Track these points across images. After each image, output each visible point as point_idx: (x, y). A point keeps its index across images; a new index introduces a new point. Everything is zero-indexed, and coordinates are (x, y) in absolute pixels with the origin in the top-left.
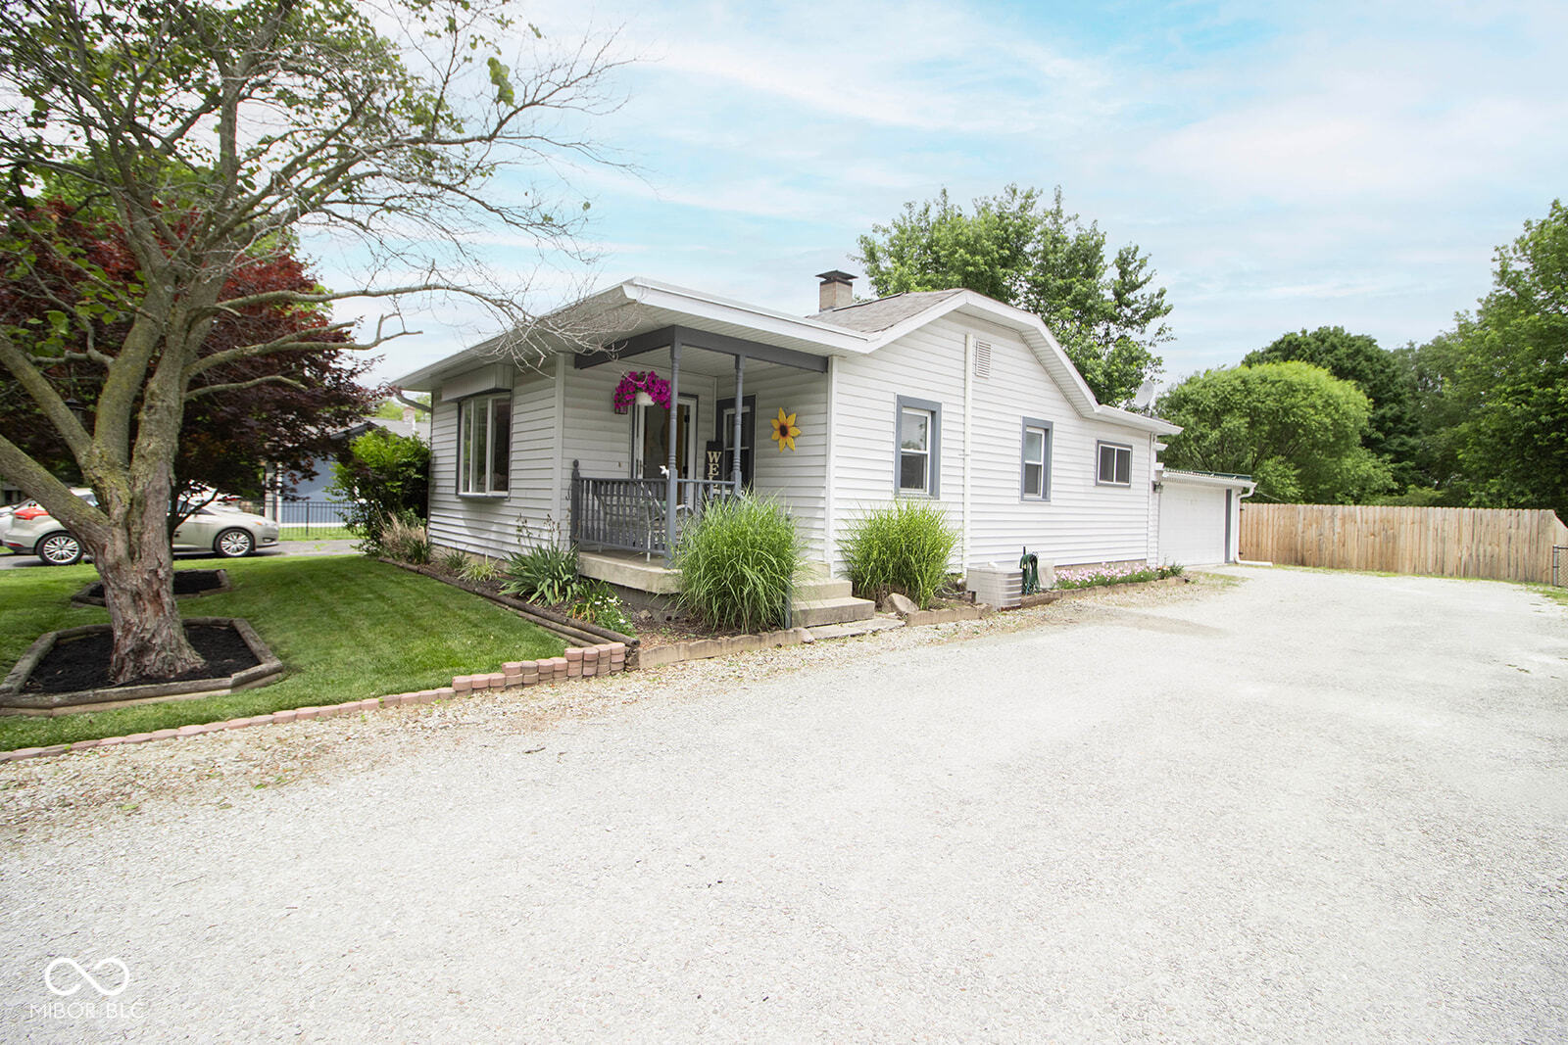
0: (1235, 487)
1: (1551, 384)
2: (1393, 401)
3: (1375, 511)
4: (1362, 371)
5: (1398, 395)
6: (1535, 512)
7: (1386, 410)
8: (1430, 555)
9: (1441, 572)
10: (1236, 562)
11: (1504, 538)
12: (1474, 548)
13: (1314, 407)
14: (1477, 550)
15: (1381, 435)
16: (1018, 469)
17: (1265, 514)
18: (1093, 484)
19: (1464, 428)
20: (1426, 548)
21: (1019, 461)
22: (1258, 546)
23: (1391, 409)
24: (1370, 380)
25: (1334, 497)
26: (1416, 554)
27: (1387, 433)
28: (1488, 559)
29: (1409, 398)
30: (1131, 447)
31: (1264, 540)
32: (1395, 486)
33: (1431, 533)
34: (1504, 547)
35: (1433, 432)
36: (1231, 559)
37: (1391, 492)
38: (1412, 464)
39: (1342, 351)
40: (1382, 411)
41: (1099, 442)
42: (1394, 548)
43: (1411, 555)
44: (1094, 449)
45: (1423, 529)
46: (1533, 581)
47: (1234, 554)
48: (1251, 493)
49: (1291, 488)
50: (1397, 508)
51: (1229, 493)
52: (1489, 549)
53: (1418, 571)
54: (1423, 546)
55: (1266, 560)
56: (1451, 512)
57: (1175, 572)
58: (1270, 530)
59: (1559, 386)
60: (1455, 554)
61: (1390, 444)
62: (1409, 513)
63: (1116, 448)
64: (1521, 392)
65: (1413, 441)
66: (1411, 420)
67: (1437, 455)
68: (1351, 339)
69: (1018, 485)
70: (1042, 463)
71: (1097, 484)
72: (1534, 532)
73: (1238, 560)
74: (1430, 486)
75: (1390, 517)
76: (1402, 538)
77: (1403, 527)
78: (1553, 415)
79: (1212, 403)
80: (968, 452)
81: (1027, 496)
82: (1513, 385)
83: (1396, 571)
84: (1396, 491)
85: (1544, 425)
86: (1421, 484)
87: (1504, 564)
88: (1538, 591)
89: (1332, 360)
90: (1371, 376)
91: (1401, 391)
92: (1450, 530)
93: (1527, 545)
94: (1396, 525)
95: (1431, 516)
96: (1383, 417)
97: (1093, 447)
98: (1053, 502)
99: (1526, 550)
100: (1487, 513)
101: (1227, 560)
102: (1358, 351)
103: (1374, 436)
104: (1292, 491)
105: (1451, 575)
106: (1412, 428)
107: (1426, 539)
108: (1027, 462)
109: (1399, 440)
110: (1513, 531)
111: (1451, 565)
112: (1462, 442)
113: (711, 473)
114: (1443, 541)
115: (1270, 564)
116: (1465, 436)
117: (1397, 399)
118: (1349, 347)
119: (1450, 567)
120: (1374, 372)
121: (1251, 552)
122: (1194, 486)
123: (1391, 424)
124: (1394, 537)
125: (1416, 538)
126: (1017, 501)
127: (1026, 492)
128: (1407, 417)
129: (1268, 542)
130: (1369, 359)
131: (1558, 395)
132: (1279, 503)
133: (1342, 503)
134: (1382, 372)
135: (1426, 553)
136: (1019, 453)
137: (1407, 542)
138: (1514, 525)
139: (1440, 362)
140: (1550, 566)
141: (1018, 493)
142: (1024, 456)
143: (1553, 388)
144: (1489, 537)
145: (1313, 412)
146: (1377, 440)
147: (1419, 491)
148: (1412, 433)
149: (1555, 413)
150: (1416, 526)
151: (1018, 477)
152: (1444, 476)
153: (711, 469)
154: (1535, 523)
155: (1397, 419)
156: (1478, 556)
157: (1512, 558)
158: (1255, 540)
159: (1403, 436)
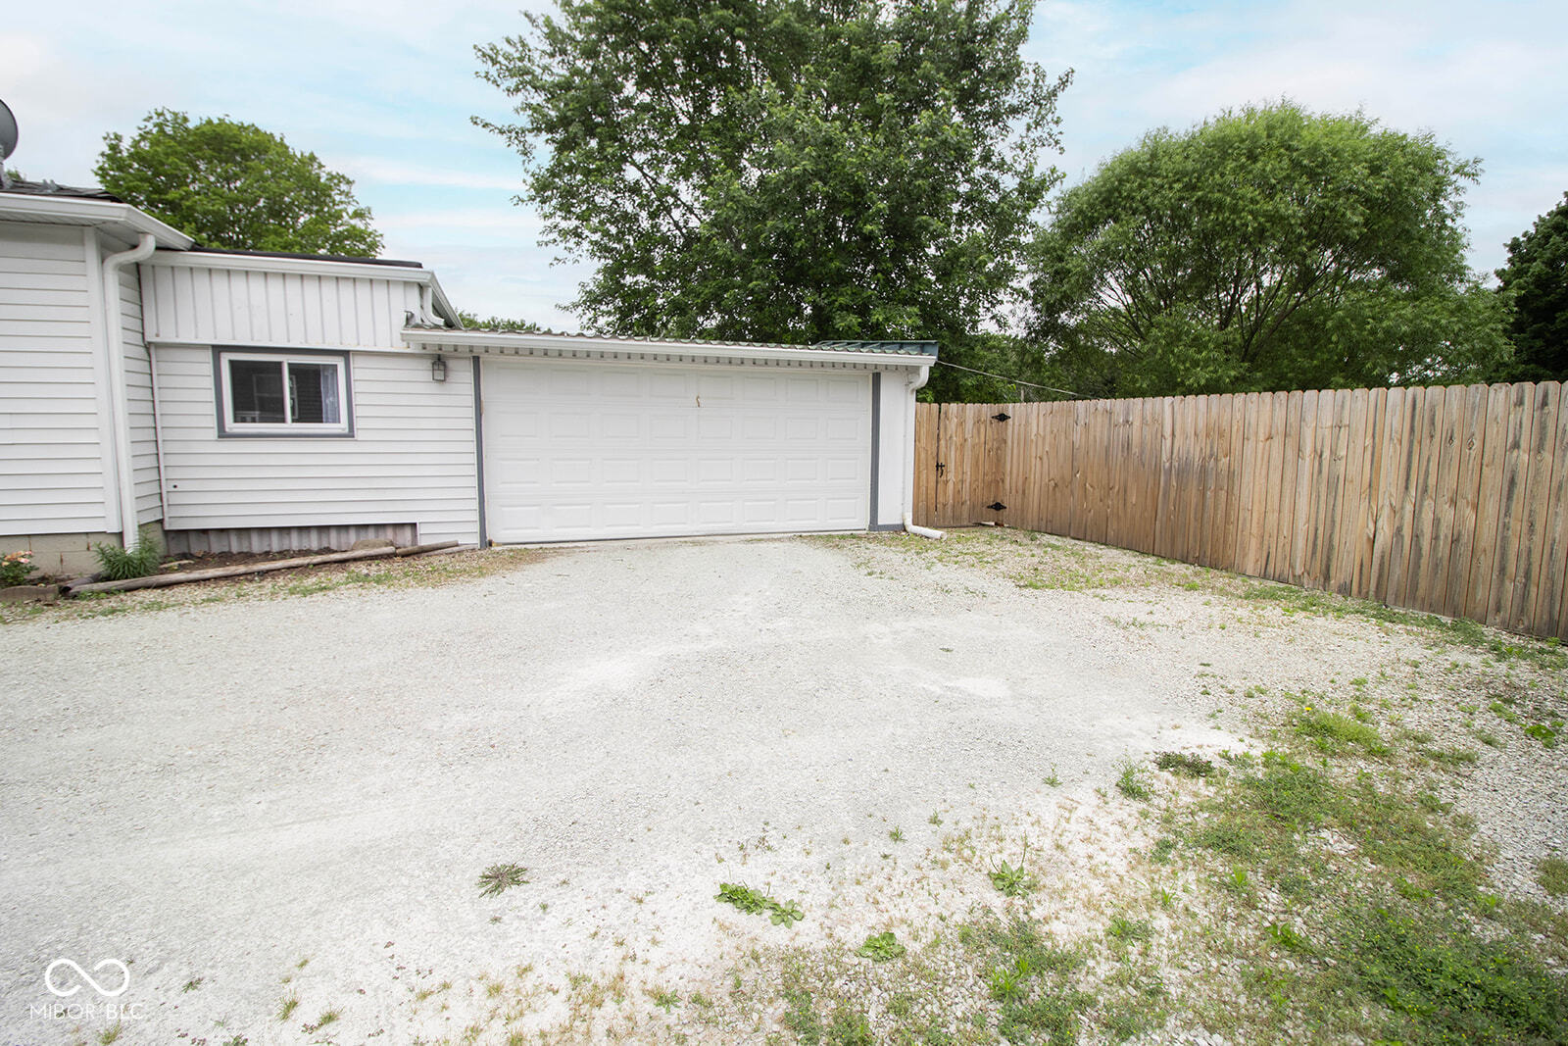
3: (1197, 407)
8: (1302, 526)
11: (1494, 479)
14: (1416, 517)
20: (1294, 509)
22: (1023, 494)
26: (1272, 523)
28: (1444, 551)
33: (1307, 464)
34: (1491, 507)
42: (1228, 504)
43: (1262, 525)
45: (1290, 454)
52: (1448, 515)
53: (1276, 573)
54: (1287, 501)
56: (1358, 402)
60: (1364, 526)
62: (1264, 412)
75: (1225, 425)
76: (1245, 480)
77: (1249, 446)
83: (1230, 570)
87: (1487, 564)
94: (1236, 444)
95: (1310, 417)
101: (874, 523)
107: (1296, 480)
110: (1524, 456)
114: (1333, 484)
124: (1231, 475)
125: (1275, 477)
137: (1257, 489)
144: (1450, 481)
150: (1277, 442)
156: (1416, 537)
157: (1512, 548)
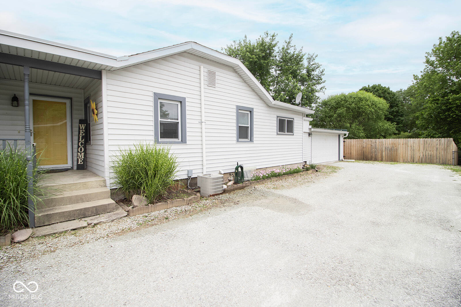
0: (341, 134)
1: (447, 96)
2: (396, 106)
3: (390, 140)
4: (387, 97)
5: (397, 104)
6: (446, 139)
7: (394, 109)
8: (409, 155)
9: (413, 161)
10: (342, 160)
11: (435, 149)
12: (424, 153)
13: (368, 105)
14: (426, 153)
15: (392, 117)
16: (235, 128)
17: (353, 142)
18: (276, 134)
19: (417, 114)
20: (408, 153)
21: (235, 125)
22: (350, 154)
23: (395, 109)
24: (389, 100)
25: (376, 136)
26: (404, 155)
27: (395, 116)
28: (429, 157)
29: (400, 105)
30: (293, 119)
31: (353, 152)
32: (397, 132)
33: (409, 148)
34: (435, 152)
35: (408, 116)
36: (341, 159)
37: (395, 134)
38: (402, 125)
39: (380, 91)
40: (393, 110)
41: (278, 117)
42: (396, 153)
43: (402, 156)
44: (276, 120)
45: (406, 147)
46: (446, 164)
47: (342, 157)
48: (347, 135)
49: (361, 134)
50: (397, 139)
51: (339, 136)
52: (430, 153)
53: (405, 161)
54: (406, 153)
55: (353, 159)
56: (416, 140)
57: (313, 167)
58: (354, 148)
59: (449, 96)
60: (418, 155)
61: (395, 120)
62: (401, 141)
63: (286, 119)
64: (436, 100)
65: (402, 118)
66: (401, 112)
67: (409, 122)
68: (383, 88)
69: (235, 135)
70: (249, 126)
71: (277, 134)
72: (446, 146)
73: (343, 159)
74: (407, 132)
75: (395, 143)
76: (399, 150)
77: (399, 146)
78: (446, 106)
79: (334, 104)
80: (203, 121)
81: (240, 140)
82: (433, 98)
83: (397, 162)
84: (397, 134)
85: (444, 110)
86: (405, 131)
87: (435, 158)
88: (448, 169)
89: (377, 94)
90: (389, 99)
91: (398, 103)
92: (416, 147)
93: (443, 151)
94: (397, 145)
95: (409, 142)
96: (393, 111)
97: (276, 119)
98: (255, 142)
99: (443, 153)
100: (429, 140)
101: (339, 159)
102: (385, 91)
103: (390, 117)
104: (362, 134)
105: (417, 162)
106: (402, 114)
107: (408, 150)
108: (239, 125)
109: (398, 118)
110: (438, 146)
111: (416, 159)
112: (417, 118)
113: (81, 134)
114: (413, 150)
115: (354, 160)
116: (418, 116)
117: (397, 105)
118: (382, 90)
119: (416, 160)
120: (390, 98)
121: (347, 156)
122: (325, 134)
123: (395, 113)
124: (397, 149)
125: (404, 149)
126: (235, 142)
127: (240, 138)
128: (400, 111)
129: (354, 153)
130: (389, 93)
131: (449, 99)
132: (357, 139)
133: (379, 138)
134: (393, 97)
135: (408, 155)
136: (235, 121)
137: (401, 151)
138: (438, 144)
139: (410, 94)
140: (451, 158)
141: (235, 139)
142: (238, 122)
143: (448, 97)
144: (430, 148)
145: (368, 107)
146: (391, 118)
147: (404, 133)
148: (402, 116)
149: (448, 106)
150: (404, 145)
151: (235, 132)
152: (411, 129)
153: (81, 133)
154: (446, 143)
155: (397, 112)
156: (426, 155)
157: (438, 156)
158: (349, 152)
159: (399, 117)
